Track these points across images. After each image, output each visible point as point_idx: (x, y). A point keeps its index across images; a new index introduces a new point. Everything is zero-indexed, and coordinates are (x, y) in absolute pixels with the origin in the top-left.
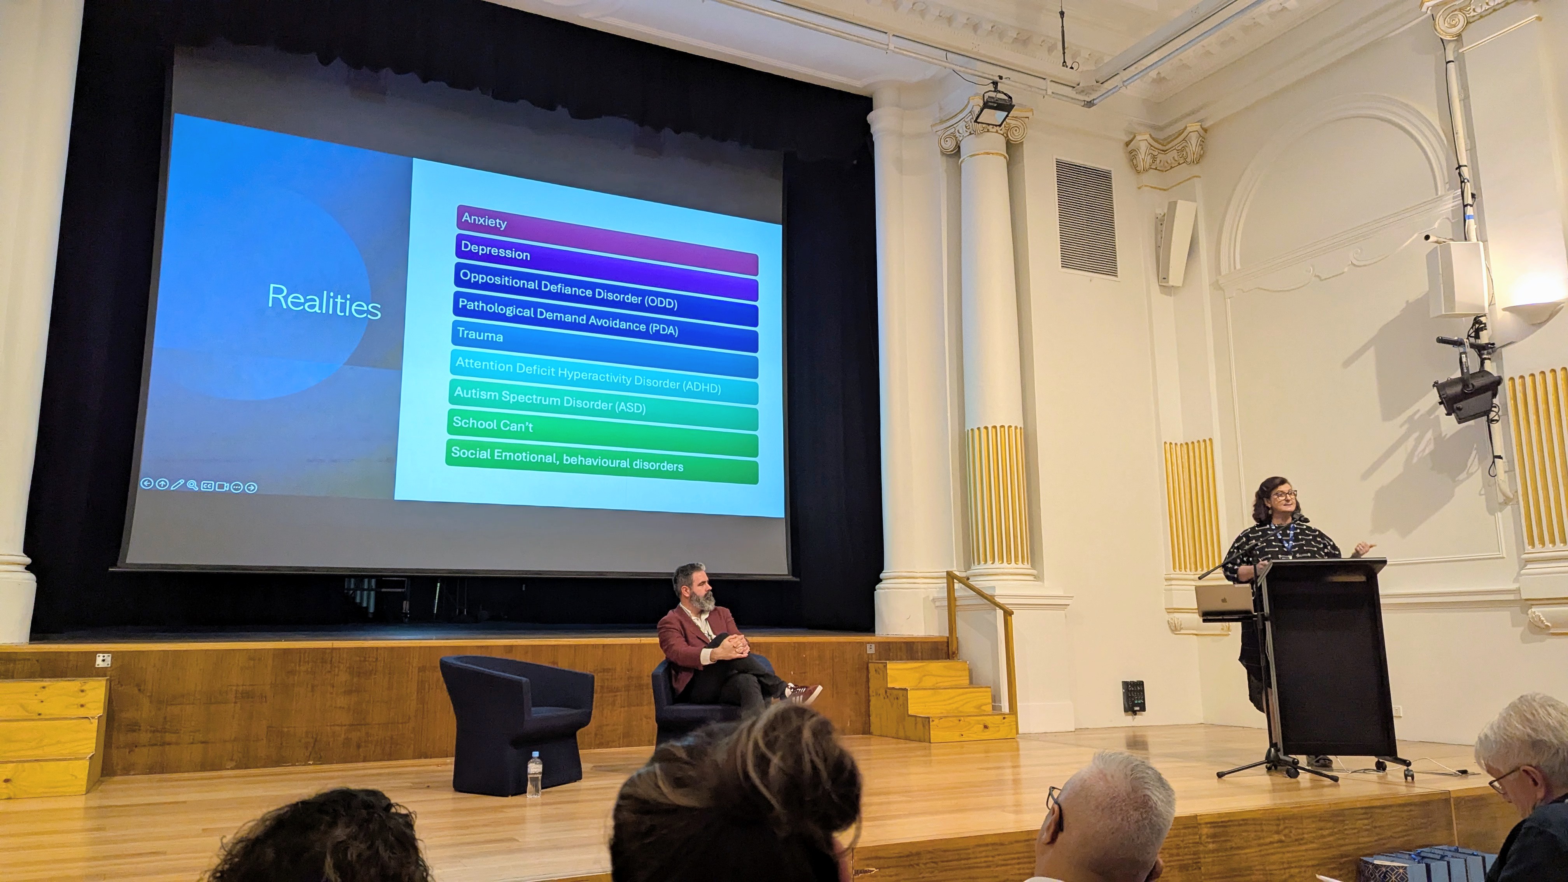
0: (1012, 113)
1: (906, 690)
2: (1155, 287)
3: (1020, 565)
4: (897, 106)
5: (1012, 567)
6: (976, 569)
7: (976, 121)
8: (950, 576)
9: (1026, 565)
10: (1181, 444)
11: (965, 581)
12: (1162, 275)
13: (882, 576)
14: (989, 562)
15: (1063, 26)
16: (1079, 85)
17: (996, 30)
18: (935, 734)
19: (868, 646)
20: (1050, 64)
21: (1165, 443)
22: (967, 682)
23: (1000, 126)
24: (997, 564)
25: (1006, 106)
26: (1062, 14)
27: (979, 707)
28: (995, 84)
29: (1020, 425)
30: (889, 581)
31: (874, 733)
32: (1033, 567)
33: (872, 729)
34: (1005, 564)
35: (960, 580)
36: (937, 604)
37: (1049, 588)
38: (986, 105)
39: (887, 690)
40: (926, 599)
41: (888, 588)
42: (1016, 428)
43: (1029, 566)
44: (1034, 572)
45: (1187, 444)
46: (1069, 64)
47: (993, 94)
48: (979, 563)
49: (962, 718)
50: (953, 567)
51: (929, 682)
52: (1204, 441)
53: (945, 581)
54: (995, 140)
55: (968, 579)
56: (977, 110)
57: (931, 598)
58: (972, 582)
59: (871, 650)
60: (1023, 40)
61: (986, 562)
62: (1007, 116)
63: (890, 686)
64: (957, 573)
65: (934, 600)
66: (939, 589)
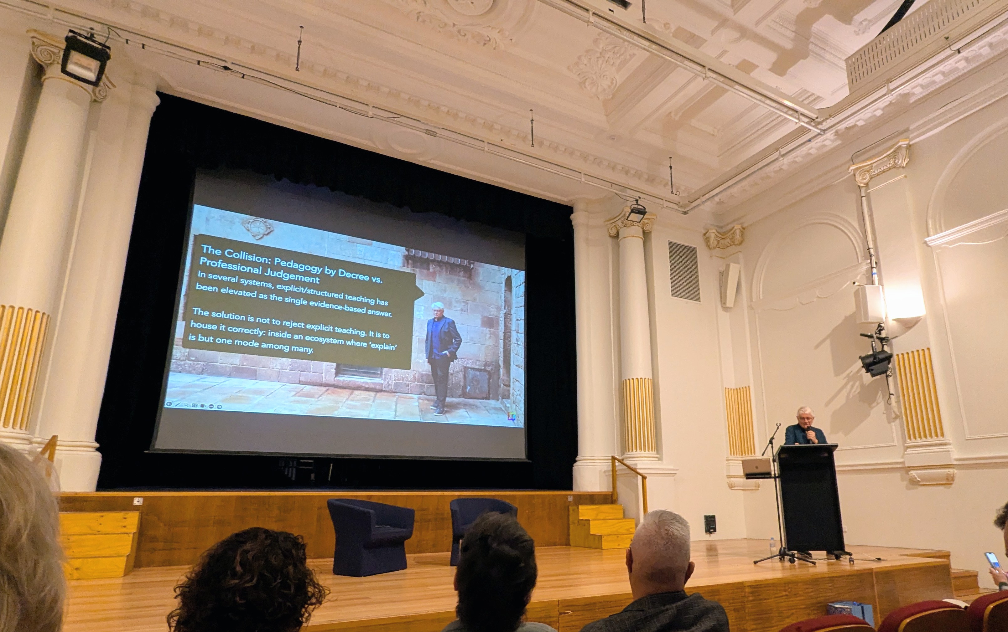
0: (645, 216)
1: (589, 520)
2: (719, 307)
3: (650, 452)
4: (587, 211)
5: (646, 453)
6: (628, 454)
7: (627, 219)
8: (614, 458)
9: (654, 452)
10: (734, 389)
11: (621, 461)
12: (723, 299)
13: (577, 459)
14: (634, 450)
15: (671, 174)
16: (679, 203)
17: (638, 175)
18: (605, 545)
19: (569, 497)
20: (665, 192)
21: (726, 388)
22: (622, 516)
23: (640, 222)
24: (639, 451)
25: (642, 212)
26: (671, 167)
27: (628, 530)
28: (637, 201)
29: (651, 378)
30: (580, 462)
31: (572, 545)
32: (658, 453)
33: (571, 542)
34: (643, 452)
35: (619, 461)
36: (607, 474)
37: (665, 465)
38: (632, 211)
39: (579, 521)
40: (600, 471)
41: (580, 466)
42: (648, 379)
43: (655, 453)
44: (658, 456)
45: (737, 389)
46: (675, 192)
47: (636, 206)
48: (629, 451)
49: (619, 536)
50: (615, 453)
51: (601, 516)
52: (746, 387)
53: (611, 461)
54: (637, 230)
55: (623, 460)
56: (627, 214)
57: (603, 471)
58: (625, 462)
59: (570, 499)
60: (651, 180)
61: (632, 451)
62: (643, 217)
63: (580, 518)
64: (617, 457)
65: (605, 472)
66: (606, 466)
